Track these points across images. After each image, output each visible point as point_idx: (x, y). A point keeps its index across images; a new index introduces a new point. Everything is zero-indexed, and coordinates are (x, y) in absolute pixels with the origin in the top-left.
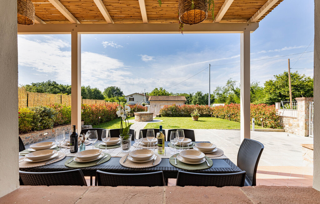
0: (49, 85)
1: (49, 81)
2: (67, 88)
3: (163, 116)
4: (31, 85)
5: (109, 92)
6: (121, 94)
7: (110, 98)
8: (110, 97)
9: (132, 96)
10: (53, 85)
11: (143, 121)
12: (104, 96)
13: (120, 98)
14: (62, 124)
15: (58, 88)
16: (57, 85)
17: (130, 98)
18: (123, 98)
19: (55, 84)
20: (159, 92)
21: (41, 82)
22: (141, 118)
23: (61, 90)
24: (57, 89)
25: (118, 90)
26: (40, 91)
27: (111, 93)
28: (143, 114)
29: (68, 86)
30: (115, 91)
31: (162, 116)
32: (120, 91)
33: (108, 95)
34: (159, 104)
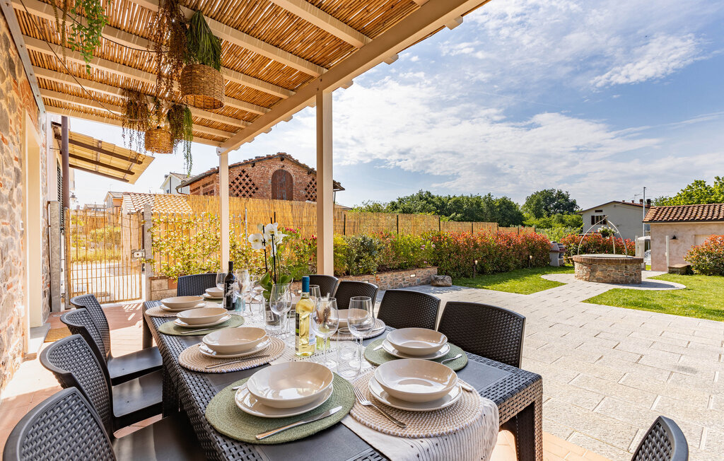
0: (421, 199)
1: (421, 192)
2: (448, 201)
3: (704, 272)
4: (396, 201)
5: (536, 204)
6: (570, 206)
7: (539, 218)
8: (538, 215)
9: (601, 211)
10: (426, 199)
11: (599, 281)
12: (525, 215)
13: (568, 218)
14: (396, 269)
15: (433, 203)
16: (433, 197)
17: (593, 217)
18: (578, 216)
19: (430, 196)
20: (712, 192)
21: (409, 195)
22: (593, 271)
23: (438, 207)
24: (431, 205)
25: (563, 196)
26: (407, 211)
27: (542, 205)
28: (600, 261)
29: (450, 199)
30: (553, 200)
31: (695, 271)
32: (567, 200)
33: (533, 211)
34: (693, 233)
